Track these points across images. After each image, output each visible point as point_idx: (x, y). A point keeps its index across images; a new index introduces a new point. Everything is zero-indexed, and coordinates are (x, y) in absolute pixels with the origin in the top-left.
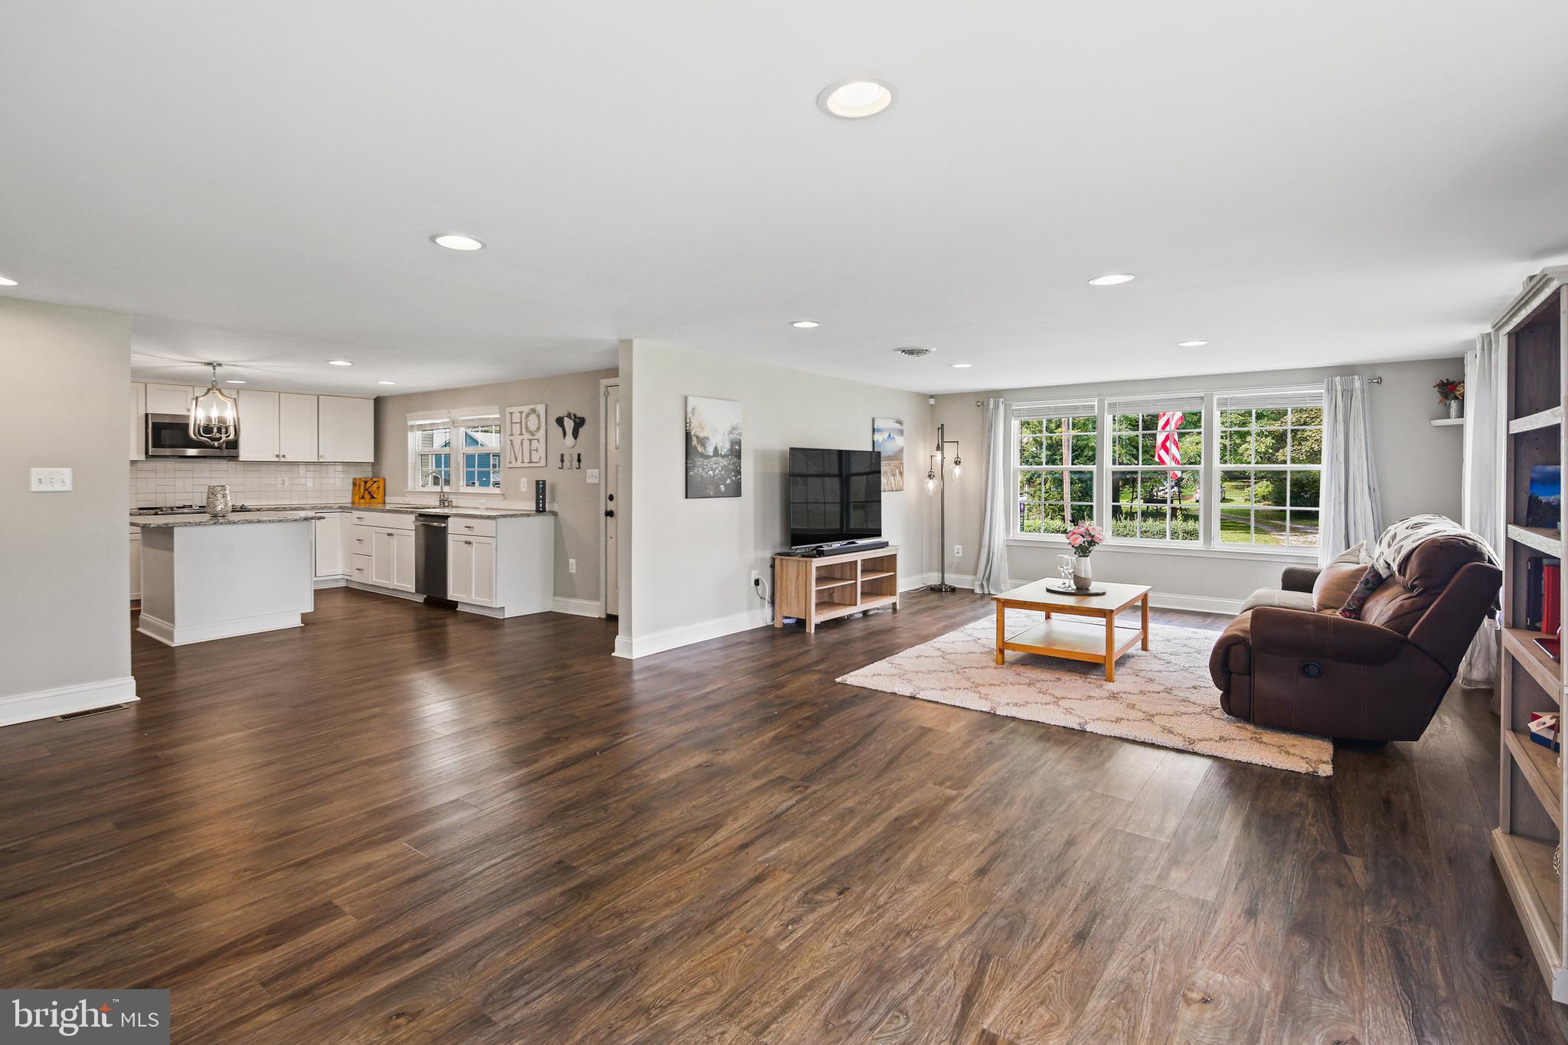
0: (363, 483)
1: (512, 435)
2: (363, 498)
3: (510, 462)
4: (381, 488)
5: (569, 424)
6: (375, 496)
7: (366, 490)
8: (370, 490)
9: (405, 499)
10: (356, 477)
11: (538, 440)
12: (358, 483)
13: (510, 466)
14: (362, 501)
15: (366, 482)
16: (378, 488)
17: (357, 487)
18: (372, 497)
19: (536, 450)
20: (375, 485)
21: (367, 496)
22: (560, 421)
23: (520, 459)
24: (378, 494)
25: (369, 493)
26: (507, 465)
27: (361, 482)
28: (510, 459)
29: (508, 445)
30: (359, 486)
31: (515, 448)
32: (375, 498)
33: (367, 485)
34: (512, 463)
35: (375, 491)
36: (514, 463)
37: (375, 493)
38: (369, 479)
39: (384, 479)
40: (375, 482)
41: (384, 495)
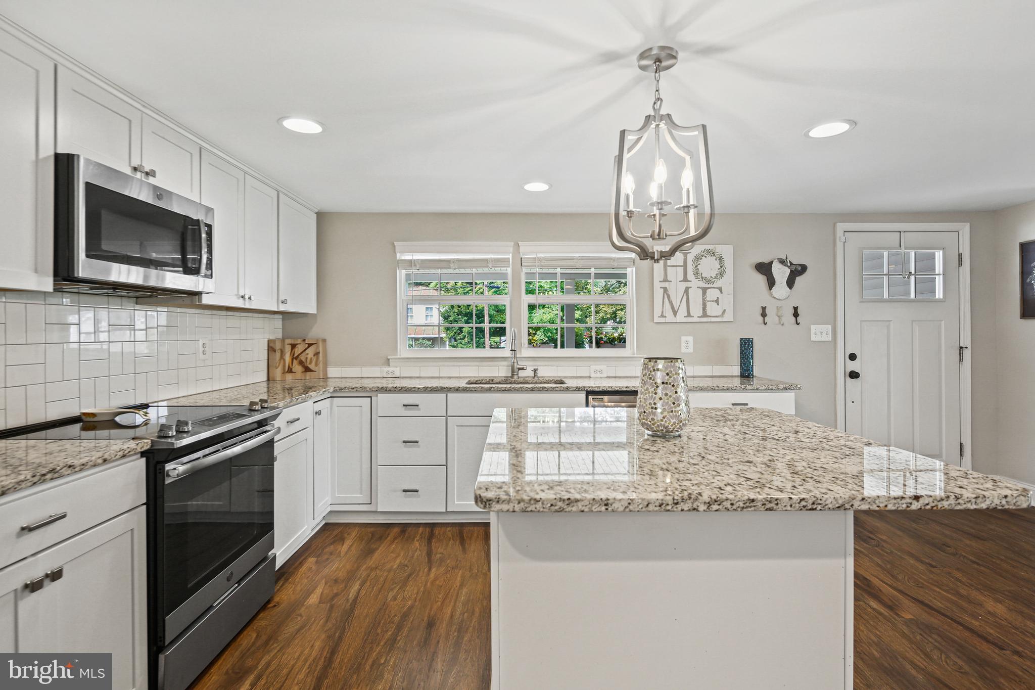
0: (288, 349)
1: (666, 280)
2: (290, 371)
3: (662, 316)
4: (321, 355)
5: (781, 273)
6: (312, 367)
7: (294, 358)
8: (302, 358)
9: (390, 369)
10: (271, 338)
11: (720, 289)
12: (278, 346)
13: (662, 320)
14: (289, 377)
15: (293, 346)
16: (317, 354)
17: (278, 354)
18: (307, 370)
19: (717, 301)
20: (311, 352)
21: (297, 368)
22: (764, 269)
23: (682, 312)
24: (316, 365)
25: (301, 363)
26: (656, 320)
27: (284, 346)
28: (662, 312)
29: (659, 294)
30: (282, 352)
31: (672, 298)
32: (311, 371)
33: (296, 350)
34: (666, 317)
35: (311, 359)
36: (670, 317)
37: (311, 363)
38: (299, 341)
39: (324, 341)
40: (310, 345)
41: (326, 365)
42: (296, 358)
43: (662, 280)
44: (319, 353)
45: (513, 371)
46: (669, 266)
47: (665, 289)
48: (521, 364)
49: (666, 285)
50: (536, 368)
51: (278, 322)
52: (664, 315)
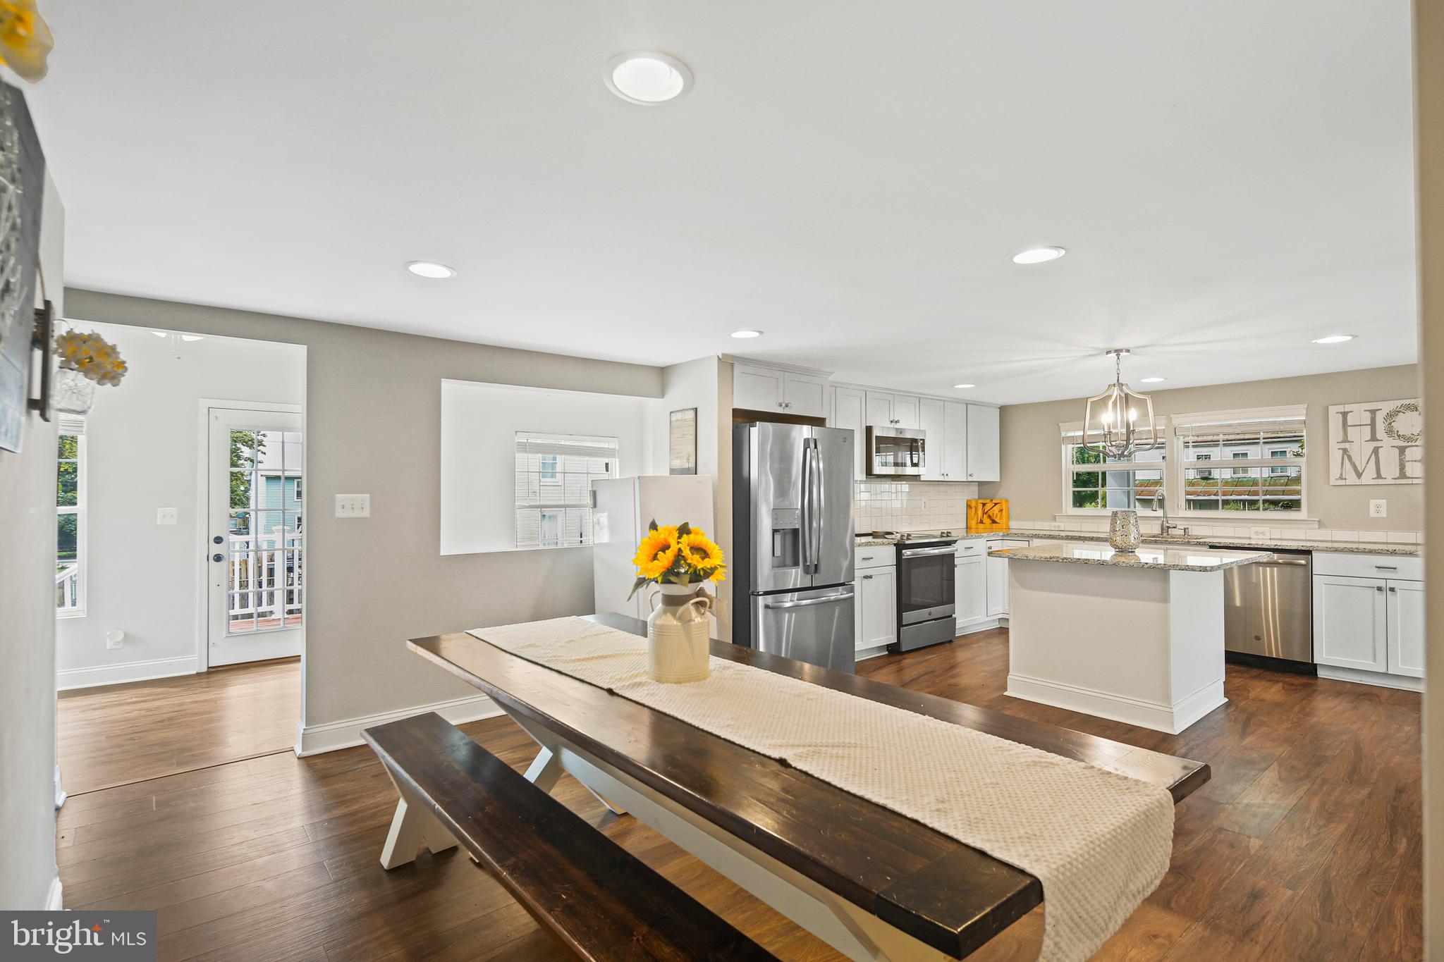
0: (980, 506)
1: (1345, 440)
2: (982, 522)
3: (1341, 478)
4: (1004, 511)
6: (998, 520)
7: (984, 513)
8: (990, 513)
9: (1057, 524)
10: (971, 498)
12: (973, 505)
13: (1342, 482)
14: (981, 526)
15: (984, 505)
16: (1001, 511)
17: (973, 510)
18: (994, 522)
20: (996, 509)
21: (986, 520)
23: (1370, 473)
24: (1000, 519)
25: (989, 517)
26: (1333, 482)
27: (977, 504)
28: (1341, 474)
29: (1336, 456)
30: (976, 509)
31: (1354, 459)
32: (997, 523)
33: (986, 507)
34: (1346, 479)
35: (997, 514)
36: (1351, 478)
37: (996, 517)
38: (988, 501)
39: (1007, 501)
40: (996, 504)
41: (1008, 518)
42: (986, 513)
43: (1340, 440)
44: (1002, 510)
45: (1162, 529)
46: (1350, 426)
47: (1345, 451)
48: (1171, 523)
49: (1347, 445)
50: (1186, 527)
51: (975, 488)
52: (1344, 477)
